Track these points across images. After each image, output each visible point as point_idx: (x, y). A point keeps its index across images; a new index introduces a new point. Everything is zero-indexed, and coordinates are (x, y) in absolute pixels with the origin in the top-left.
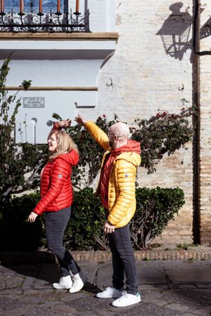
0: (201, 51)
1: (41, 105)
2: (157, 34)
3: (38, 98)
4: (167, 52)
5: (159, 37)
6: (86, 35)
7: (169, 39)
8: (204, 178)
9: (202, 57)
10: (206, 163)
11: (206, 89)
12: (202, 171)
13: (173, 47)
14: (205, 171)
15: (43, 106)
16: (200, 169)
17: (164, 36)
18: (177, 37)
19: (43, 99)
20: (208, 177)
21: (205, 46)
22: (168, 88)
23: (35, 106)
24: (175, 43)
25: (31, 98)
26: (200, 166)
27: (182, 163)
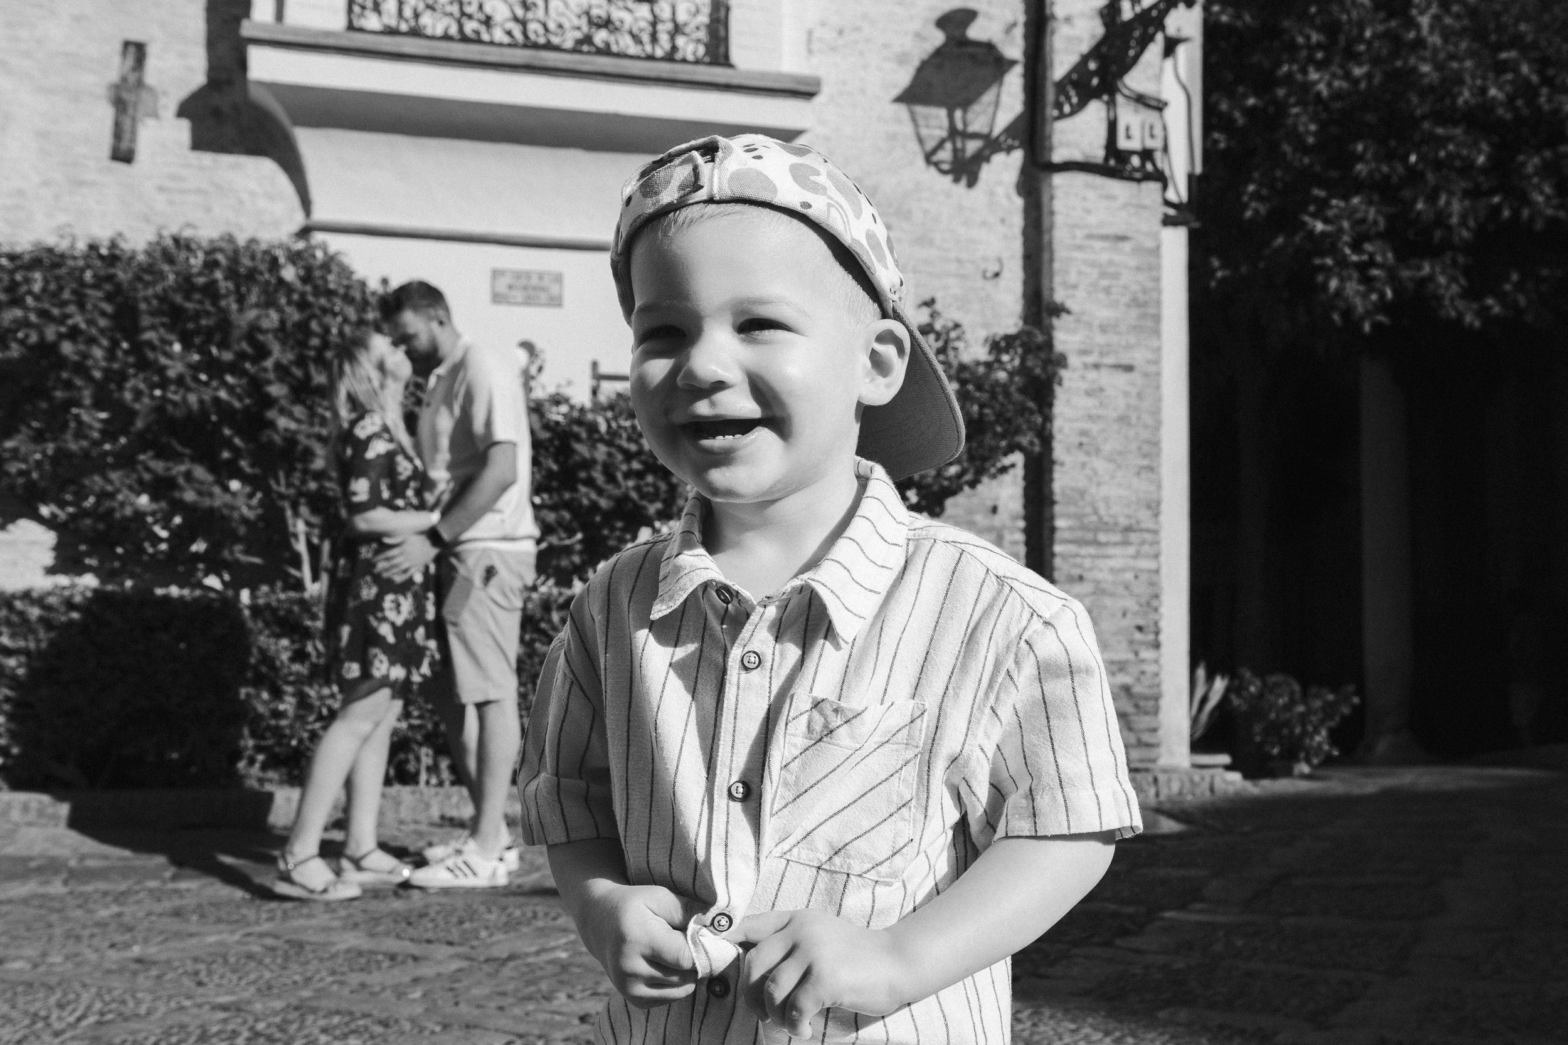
0: (1058, 157)
1: (552, 299)
2: (899, 99)
3: (541, 276)
4: (929, 158)
5: (902, 110)
6: (718, 74)
7: (936, 120)
8: (1064, 557)
9: (1059, 180)
10: (1072, 509)
11: (1072, 278)
12: (1058, 535)
13: (948, 146)
14: (1067, 535)
15: (556, 302)
16: (1053, 530)
17: (920, 109)
18: (958, 114)
19: (558, 278)
20: (1077, 555)
21: (1068, 145)
22: (953, 267)
23: (528, 302)
24: (954, 133)
25: (518, 275)
26: (1052, 518)
27: (994, 510)
